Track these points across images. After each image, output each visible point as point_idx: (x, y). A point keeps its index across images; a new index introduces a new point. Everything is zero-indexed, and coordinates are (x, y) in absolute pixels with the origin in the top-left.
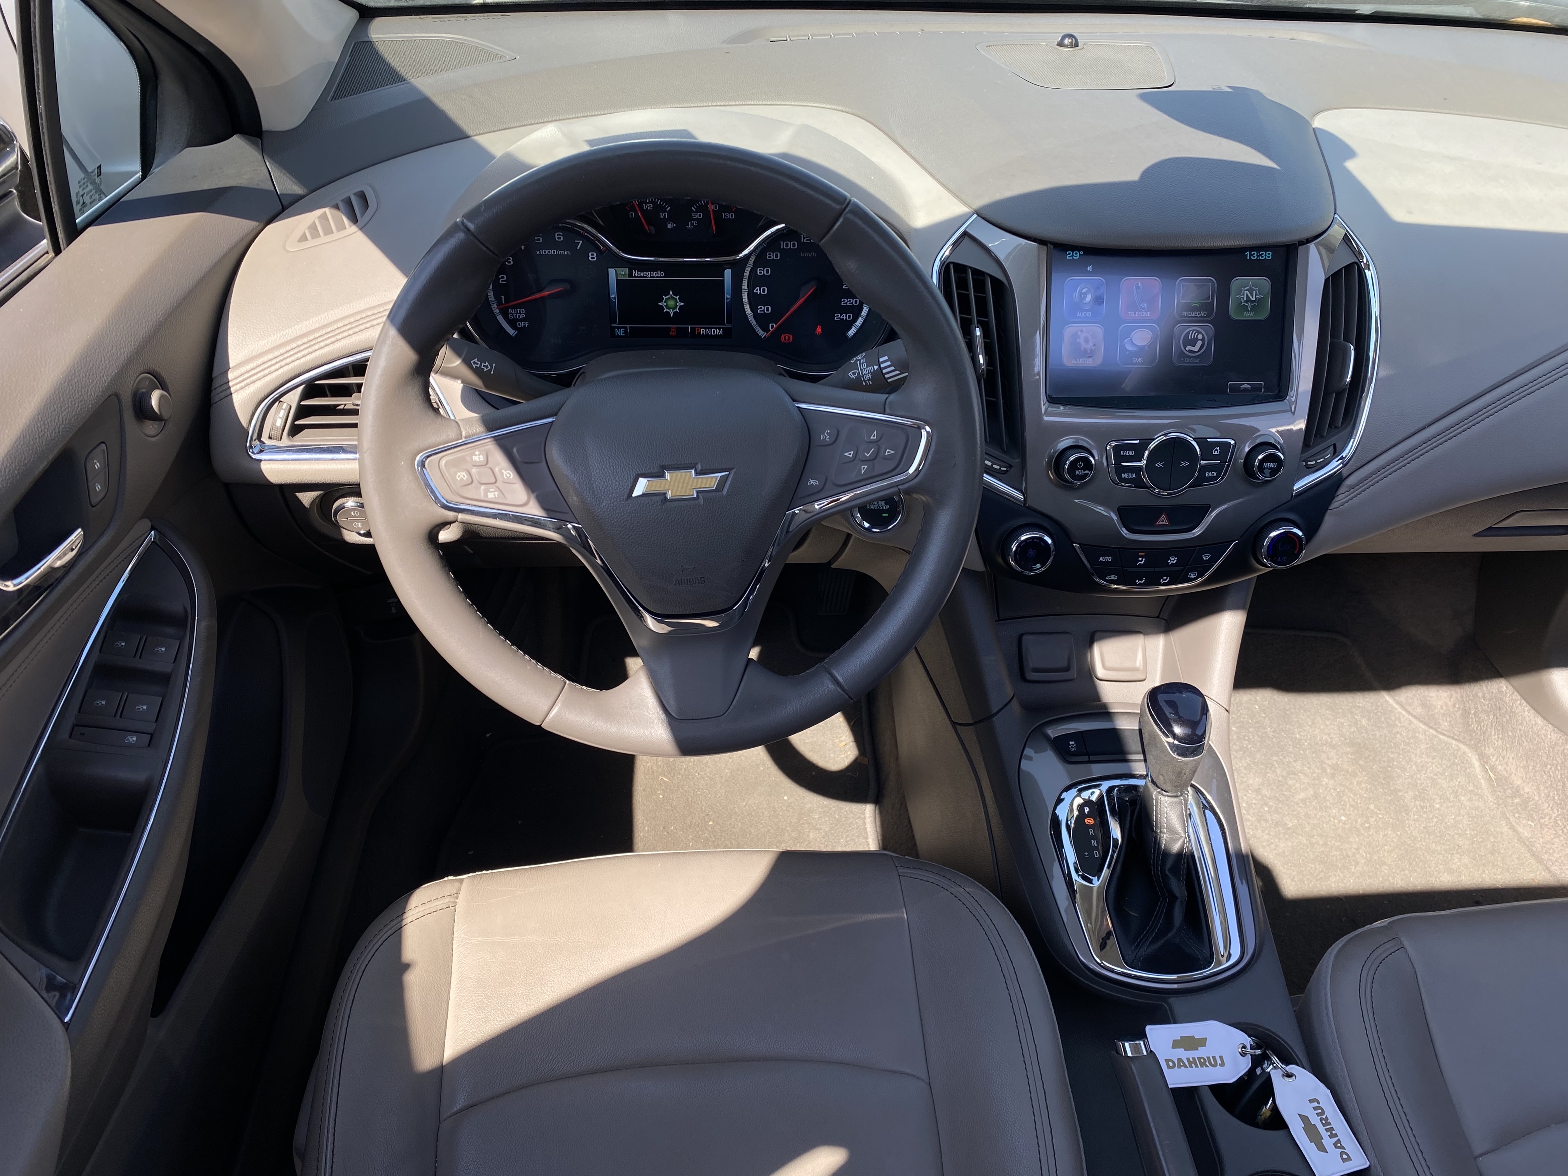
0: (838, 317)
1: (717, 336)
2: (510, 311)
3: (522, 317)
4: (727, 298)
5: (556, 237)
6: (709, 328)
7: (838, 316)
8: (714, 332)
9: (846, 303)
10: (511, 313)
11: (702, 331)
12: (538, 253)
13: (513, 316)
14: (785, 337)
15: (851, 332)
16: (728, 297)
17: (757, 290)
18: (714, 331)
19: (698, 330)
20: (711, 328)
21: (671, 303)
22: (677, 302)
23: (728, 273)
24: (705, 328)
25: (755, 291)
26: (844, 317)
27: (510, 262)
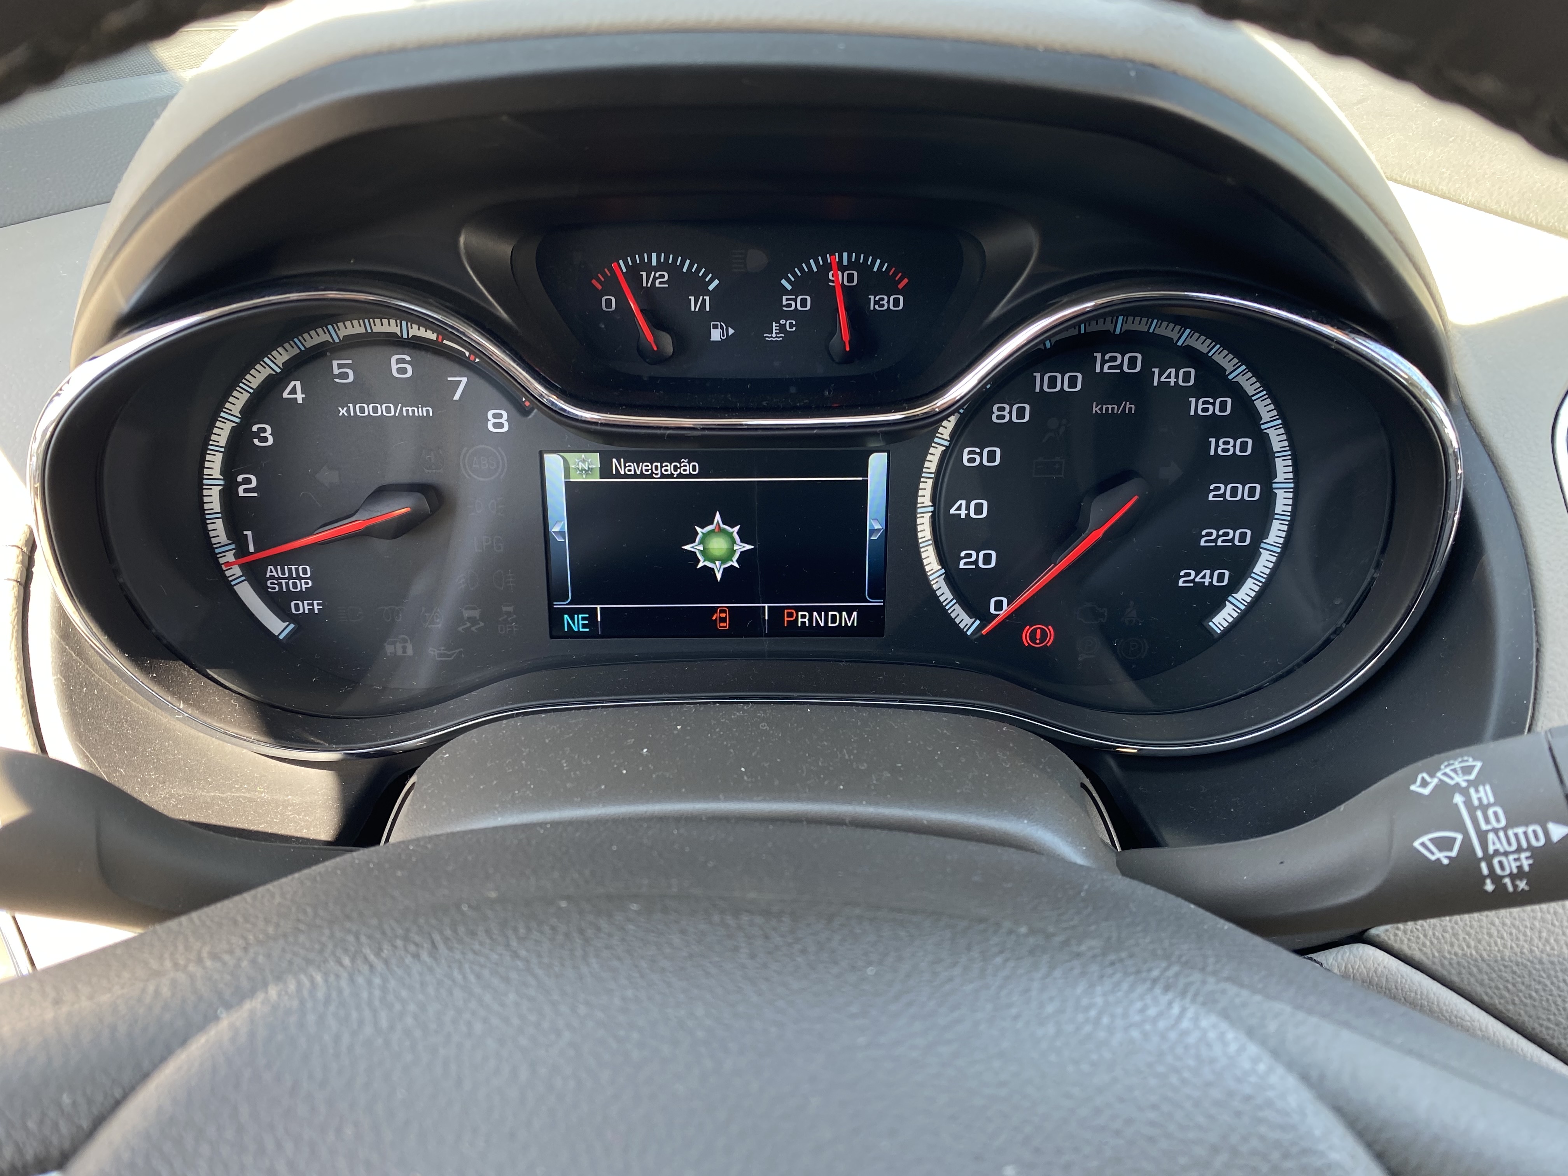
0: (1187, 578)
1: (842, 631)
2: (271, 571)
3: (302, 586)
4: (873, 531)
5: (394, 367)
6: (819, 610)
7: (1189, 575)
8: (833, 621)
9: (1215, 541)
10: (272, 577)
11: (803, 618)
12: (343, 412)
13: (280, 584)
14: (1034, 633)
15: (1222, 620)
16: (877, 526)
17: (959, 508)
18: (834, 617)
19: (790, 615)
20: (827, 610)
21: (718, 545)
22: (734, 542)
23: (877, 463)
24: (810, 610)
25: (952, 511)
26: (1206, 577)
27: (265, 439)
